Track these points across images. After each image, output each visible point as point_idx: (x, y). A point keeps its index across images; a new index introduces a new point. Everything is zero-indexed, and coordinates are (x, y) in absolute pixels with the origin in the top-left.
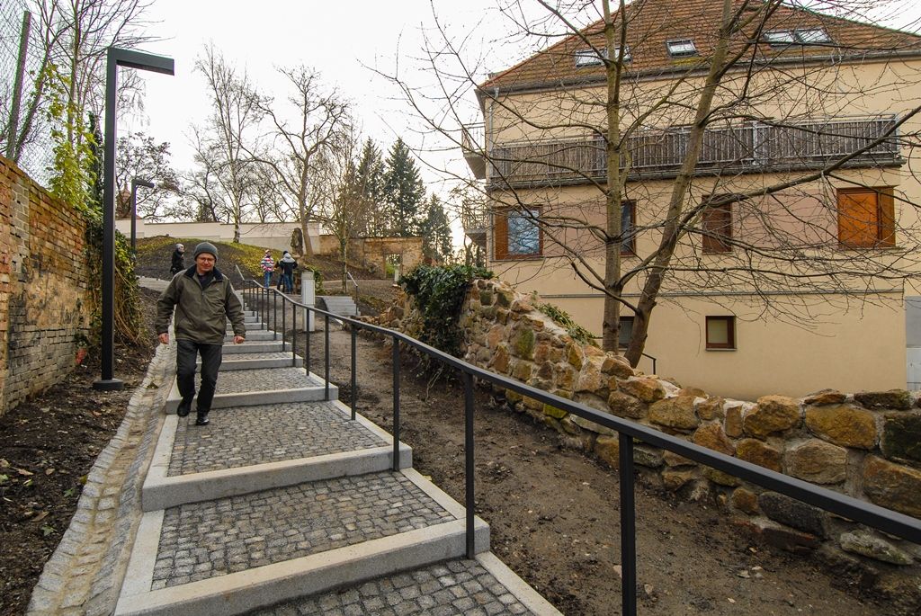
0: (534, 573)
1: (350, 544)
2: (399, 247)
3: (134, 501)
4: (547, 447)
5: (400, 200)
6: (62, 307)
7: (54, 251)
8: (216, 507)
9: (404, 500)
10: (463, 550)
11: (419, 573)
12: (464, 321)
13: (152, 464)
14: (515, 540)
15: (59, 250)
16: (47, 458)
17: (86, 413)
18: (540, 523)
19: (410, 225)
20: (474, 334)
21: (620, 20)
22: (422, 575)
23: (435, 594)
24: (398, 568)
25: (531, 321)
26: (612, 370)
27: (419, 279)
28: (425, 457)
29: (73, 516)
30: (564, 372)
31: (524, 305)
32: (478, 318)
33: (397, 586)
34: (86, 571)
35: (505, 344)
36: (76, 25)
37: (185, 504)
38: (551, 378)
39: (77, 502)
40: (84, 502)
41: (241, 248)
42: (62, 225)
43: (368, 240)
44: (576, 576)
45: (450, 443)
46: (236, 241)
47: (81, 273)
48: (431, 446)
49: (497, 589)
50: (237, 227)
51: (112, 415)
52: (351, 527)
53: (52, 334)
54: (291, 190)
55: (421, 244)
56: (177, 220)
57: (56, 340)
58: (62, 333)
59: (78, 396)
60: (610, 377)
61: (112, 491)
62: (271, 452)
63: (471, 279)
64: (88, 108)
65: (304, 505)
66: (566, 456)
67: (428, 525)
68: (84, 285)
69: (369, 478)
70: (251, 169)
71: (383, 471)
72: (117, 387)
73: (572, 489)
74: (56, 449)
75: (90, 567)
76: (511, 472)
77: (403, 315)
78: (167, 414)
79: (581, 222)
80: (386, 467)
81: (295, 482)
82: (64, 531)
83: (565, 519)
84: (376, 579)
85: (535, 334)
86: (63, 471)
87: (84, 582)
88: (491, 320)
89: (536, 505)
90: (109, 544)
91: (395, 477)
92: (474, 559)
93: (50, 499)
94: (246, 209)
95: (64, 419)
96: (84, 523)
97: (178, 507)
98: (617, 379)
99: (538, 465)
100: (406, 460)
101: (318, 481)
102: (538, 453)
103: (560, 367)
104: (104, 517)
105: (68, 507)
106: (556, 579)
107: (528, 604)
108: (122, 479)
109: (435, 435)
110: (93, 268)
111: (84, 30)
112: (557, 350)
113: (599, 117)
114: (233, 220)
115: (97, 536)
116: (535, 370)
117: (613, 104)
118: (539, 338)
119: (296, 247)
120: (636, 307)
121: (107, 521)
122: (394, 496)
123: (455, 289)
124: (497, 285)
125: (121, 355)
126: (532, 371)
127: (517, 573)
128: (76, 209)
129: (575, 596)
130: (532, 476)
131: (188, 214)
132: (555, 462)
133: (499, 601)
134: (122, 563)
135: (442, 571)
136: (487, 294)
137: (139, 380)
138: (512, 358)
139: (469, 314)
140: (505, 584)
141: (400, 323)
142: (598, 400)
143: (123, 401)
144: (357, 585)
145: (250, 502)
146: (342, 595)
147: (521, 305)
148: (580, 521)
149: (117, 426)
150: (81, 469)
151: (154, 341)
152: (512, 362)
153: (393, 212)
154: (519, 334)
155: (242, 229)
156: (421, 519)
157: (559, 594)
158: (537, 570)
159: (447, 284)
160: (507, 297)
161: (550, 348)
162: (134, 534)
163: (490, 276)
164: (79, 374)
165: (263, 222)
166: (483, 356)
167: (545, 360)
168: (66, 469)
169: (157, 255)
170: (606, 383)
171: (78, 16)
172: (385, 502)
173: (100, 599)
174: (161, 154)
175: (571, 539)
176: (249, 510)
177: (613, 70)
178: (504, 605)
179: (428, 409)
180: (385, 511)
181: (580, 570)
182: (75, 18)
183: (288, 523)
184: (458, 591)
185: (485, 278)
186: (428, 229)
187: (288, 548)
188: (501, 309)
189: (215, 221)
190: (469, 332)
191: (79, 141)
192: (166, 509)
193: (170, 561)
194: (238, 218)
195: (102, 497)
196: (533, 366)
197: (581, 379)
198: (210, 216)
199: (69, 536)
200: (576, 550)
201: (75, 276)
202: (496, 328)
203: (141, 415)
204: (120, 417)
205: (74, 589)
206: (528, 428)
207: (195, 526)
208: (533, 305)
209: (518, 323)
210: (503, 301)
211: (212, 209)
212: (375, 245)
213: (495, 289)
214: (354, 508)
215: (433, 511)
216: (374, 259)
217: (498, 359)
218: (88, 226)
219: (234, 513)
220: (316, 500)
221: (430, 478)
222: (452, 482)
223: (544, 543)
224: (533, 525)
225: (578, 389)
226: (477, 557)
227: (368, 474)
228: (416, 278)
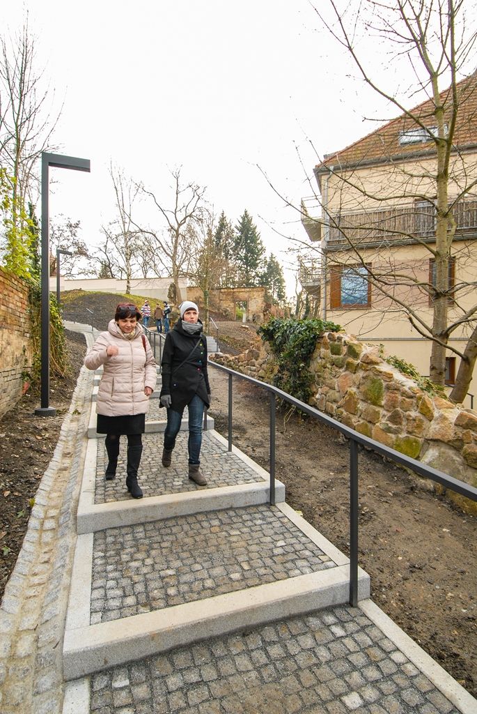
0: (414, 625)
1: (249, 587)
2: (246, 295)
3: (70, 523)
4: (400, 488)
5: (246, 257)
6: (13, 353)
7: (7, 312)
8: (133, 532)
9: (285, 538)
10: (347, 598)
11: (311, 619)
12: (315, 366)
13: (82, 490)
14: (390, 587)
15: (10, 310)
16: (4, 481)
17: (32, 438)
18: (412, 572)
19: (253, 277)
20: (324, 378)
21: (452, 102)
22: (314, 622)
23: (330, 646)
24: (292, 613)
25: (381, 372)
26: (467, 424)
27: (274, 329)
28: (293, 490)
29: (25, 535)
30: (414, 420)
31: (374, 358)
32: (328, 365)
33: (294, 632)
34: (36, 593)
35: (354, 390)
36: (17, 135)
37: (108, 529)
38: (401, 424)
39: (27, 522)
40: (33, 523)
41: (131, 298)
42: (12, 292)
43: (222, 290)
44: (456, 633)
45: (313, 479)
46: (128, 293)
47: (26, 326)
48: (298, 480)
49: (386, 645)
50: (128, 282)
51: (49, 439)
52: (246, 567)
53: (6, 374)
54: (167, 253)
55: (263, 293)
56: (87, 277)
57: (9, 379)
58: (13, 372)
59: (25, 421)
60: (465, 431)
61: (53, 512)
62: (171, 482)
63: (321, 331)
64: (27, 199)
65: (202, 537)
66: (420, 498)
67: (314, 571)
68: (28, 335)
69: (252, 511)
70: (137, 238)
71: (262, 505)
72: (51, 413)
73: (435, 536)
74: (11, 473)
75: (40, 588)
76: (374, 514)
77: (258, 356)
78: (88, 438)
79: (411, 279)
80: (264, 501)
81: (192, 512)
82: (19, 551)
83: (435, 569)
84: (274, 623)
85: (384, 384)
86: (16, 494)
87: (35, 605)
88: (341, 367)
89: (405, 552)
90: (53, 565)
91: (272, 512)
92: (357, 607)
93: (7, 520)
94: (134, 268)
95: (15, 443)
96: (33, 542)
97: (104, 531)
98: (473, 433)
99: (396, 506)
100: (280, 495)
101: (211, 511)
102: (395, 495)
103: (410, 416)
104: (47, 537)
105: (20, 527)
106: (436, 634)
107: (419, 665)
108: (60, 501)
109: (299, 469)
110: (34, 322)
111: (22, 138)
112: (407, 400)
113: (428, 188)
114: (125, 277)
115: (43, 556)
116: (384, 416)
117: (442, 177)
118: (388, 388)
119: (172, 298)
120: (462, 353)
121: (50, 540)
122: (276, 533)
123: (308, 340)
124: (346, 338)
125: (54, 386)
126: (381, 416)
127: (399, 624)
128: (21, 277)
129: (458, 655)
130: (394, 520)
131: (94, 272)
132: (411, 504)
133: (390, 659)
134: (64, 589)
135: (330, 619)
136: (337, 345)
137: (67, 407)
138: (361, 403)
139: (320, 361)
140: (393, 640)
141: (256, 363)
142: (450, 449)
143: (57, 427)
144: (258, 628)
145: (159, 530)
146: (246, 638)
147: (370, 357)
148: (449, 573)
149: (53, 448)
150: (29, 492)
151: (76, 373)
152: (361, 406)
153: (240, 268)
154: (368, 383)
155: (132, 284)
156: (305, 563)
157: (443, 650)
158: (417, 622)
159: (300, 336)
160: (357, 349)
161: (400, 398)
162: (72, 557)
163: (337, 329)
164: (25, 402)
165: (145, 277)
166: (333, 397)
167: (394, 407)
168: (19, 492)
169: (73, 304)
170: (461, 435)
171: (18, 128)
172: (268, 539)
173: (49, 625)
174: (76, 229)
175: (445, 593)
176: (158, 539)
177: (443, 146)
178: (396, 664)
179: (287, 442)
180: (271, 550)
181: (460, 627)
182: (17, 130)
183: (192, 556)
184: (349, 643)
185: (333, 330)
186: (267, 280)
187: (197, 586)
188: (350, 360)
189: (113, 278)
190: (319, 376)
191: (22, 224)
192: (95, 533)
193: (102, 591)
194: (129, 275)
195: (46, 518)
196: (382, 411)
197: (433, 429)
198: (109, 273)
199: (23, 556)
200: (452, 604)
201: (22, 329)
202: (346, 376)
203: (70, 438)
204: (55, 440)
205: (29, 611)
206: (379, 466)
207: (118, 554)
208: (380, 357)
209: (367, 373)
210: (353, 352)
211: (110, 268)
212: (228, 294)
213: (345, 342)
214: (243, 543)
215: (315, 556)
216: (227, 305)
217: (348, 402)
218: (30, 291)
219: (147, 541)
220: (211, 532)
221: (301, 513)
222: (322, 519)
223: (420, 593)
224: (406, 573)
225: (430, 436)
226: (360, 604)
227: (249, 506)
228: (271, 328)
